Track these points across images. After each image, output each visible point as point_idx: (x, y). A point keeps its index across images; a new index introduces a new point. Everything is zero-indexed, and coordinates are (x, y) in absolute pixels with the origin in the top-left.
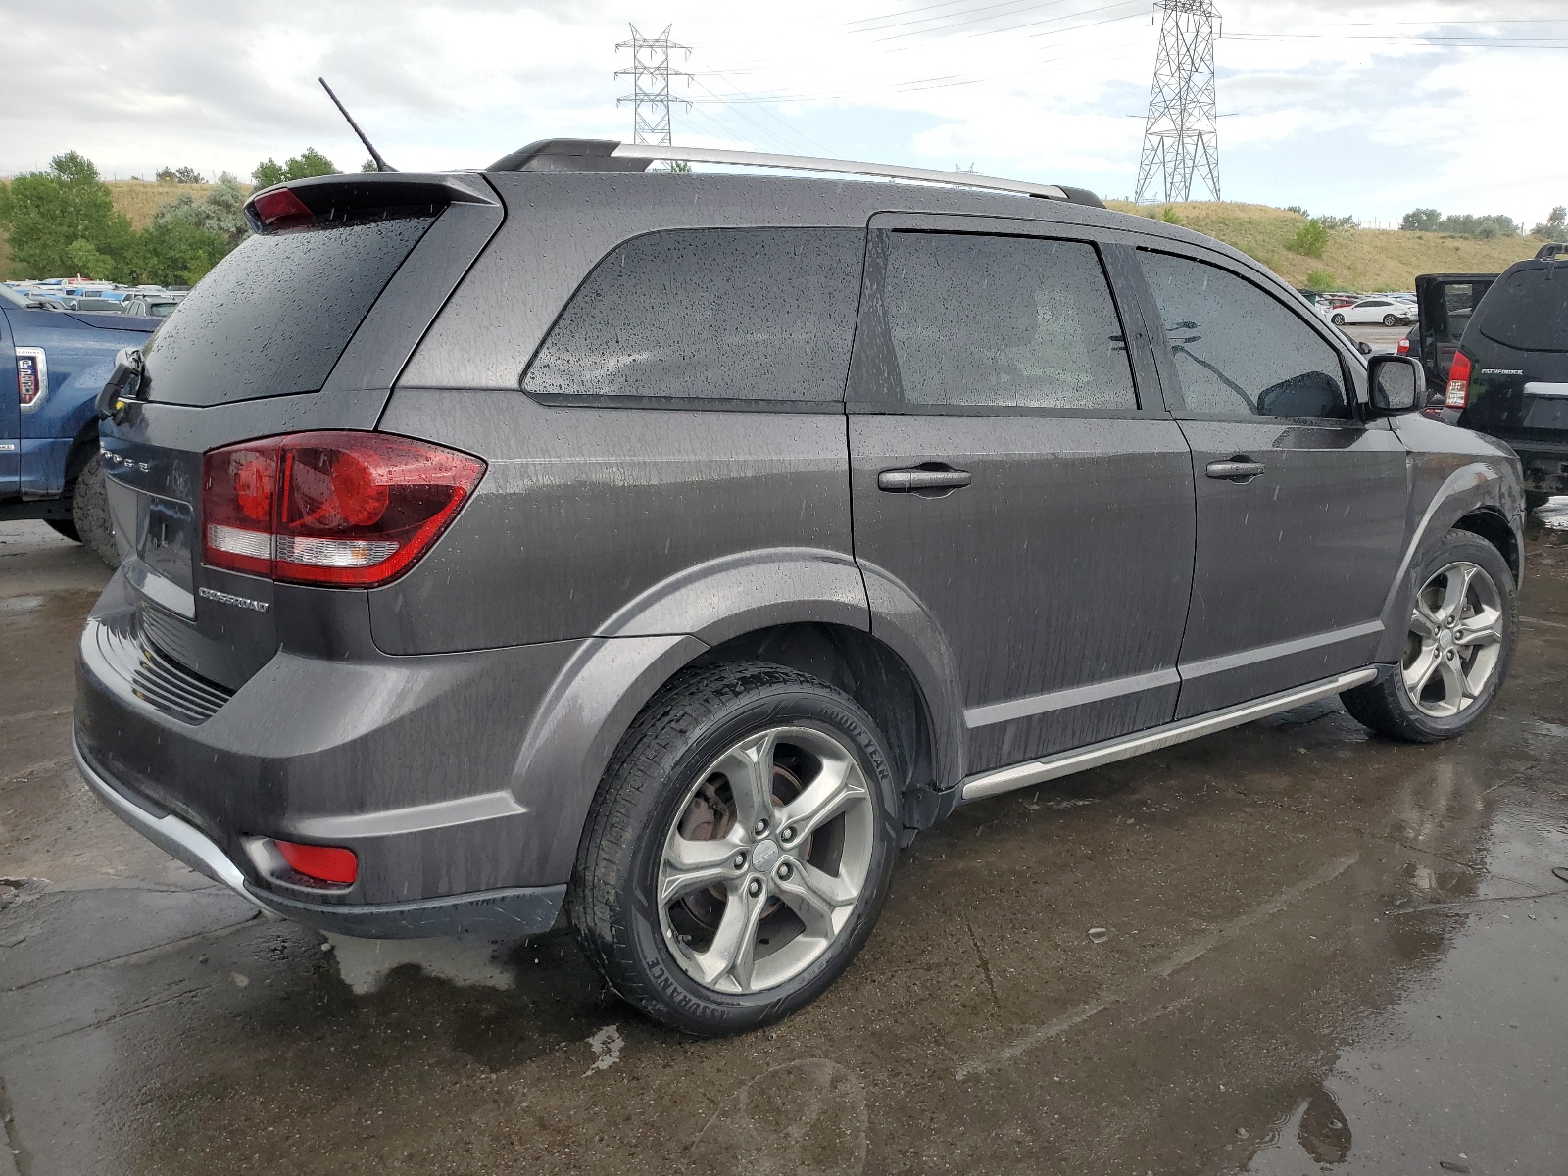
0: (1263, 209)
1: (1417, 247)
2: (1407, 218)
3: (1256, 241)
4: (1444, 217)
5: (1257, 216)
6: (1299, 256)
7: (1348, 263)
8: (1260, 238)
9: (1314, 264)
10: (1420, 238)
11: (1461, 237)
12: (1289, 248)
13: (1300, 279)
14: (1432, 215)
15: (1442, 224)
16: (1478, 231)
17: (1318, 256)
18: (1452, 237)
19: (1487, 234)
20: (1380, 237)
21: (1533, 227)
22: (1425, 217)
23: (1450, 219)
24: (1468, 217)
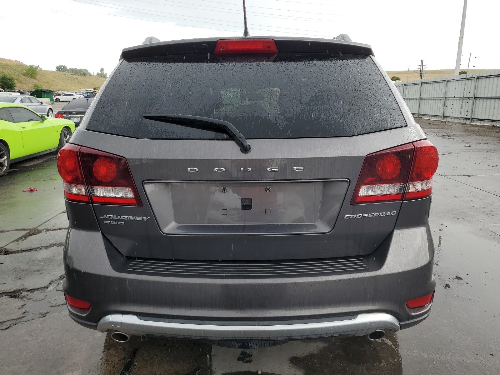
0: (11, 61)
1: (65, 77)
2: (57, 67)
3: (11, 72)
4: (68, 68)
5: (8, 63)
6: (28, 78)
7: (46, 81)
8: (12, 71)
9: (35, 81)
10: (65, 74)
11: (77, 75)
12: (24, 75)
13: (31, 86)
14: (65, 67)
15: (68, 70)
16: (82, 73)
17: (35, 78)
18: (75, 75)
19: (84, 74)
20: (53, 73)
21: (97, 73)
22: (63, 68)
23: (70, 69)
24: (76, 69)
